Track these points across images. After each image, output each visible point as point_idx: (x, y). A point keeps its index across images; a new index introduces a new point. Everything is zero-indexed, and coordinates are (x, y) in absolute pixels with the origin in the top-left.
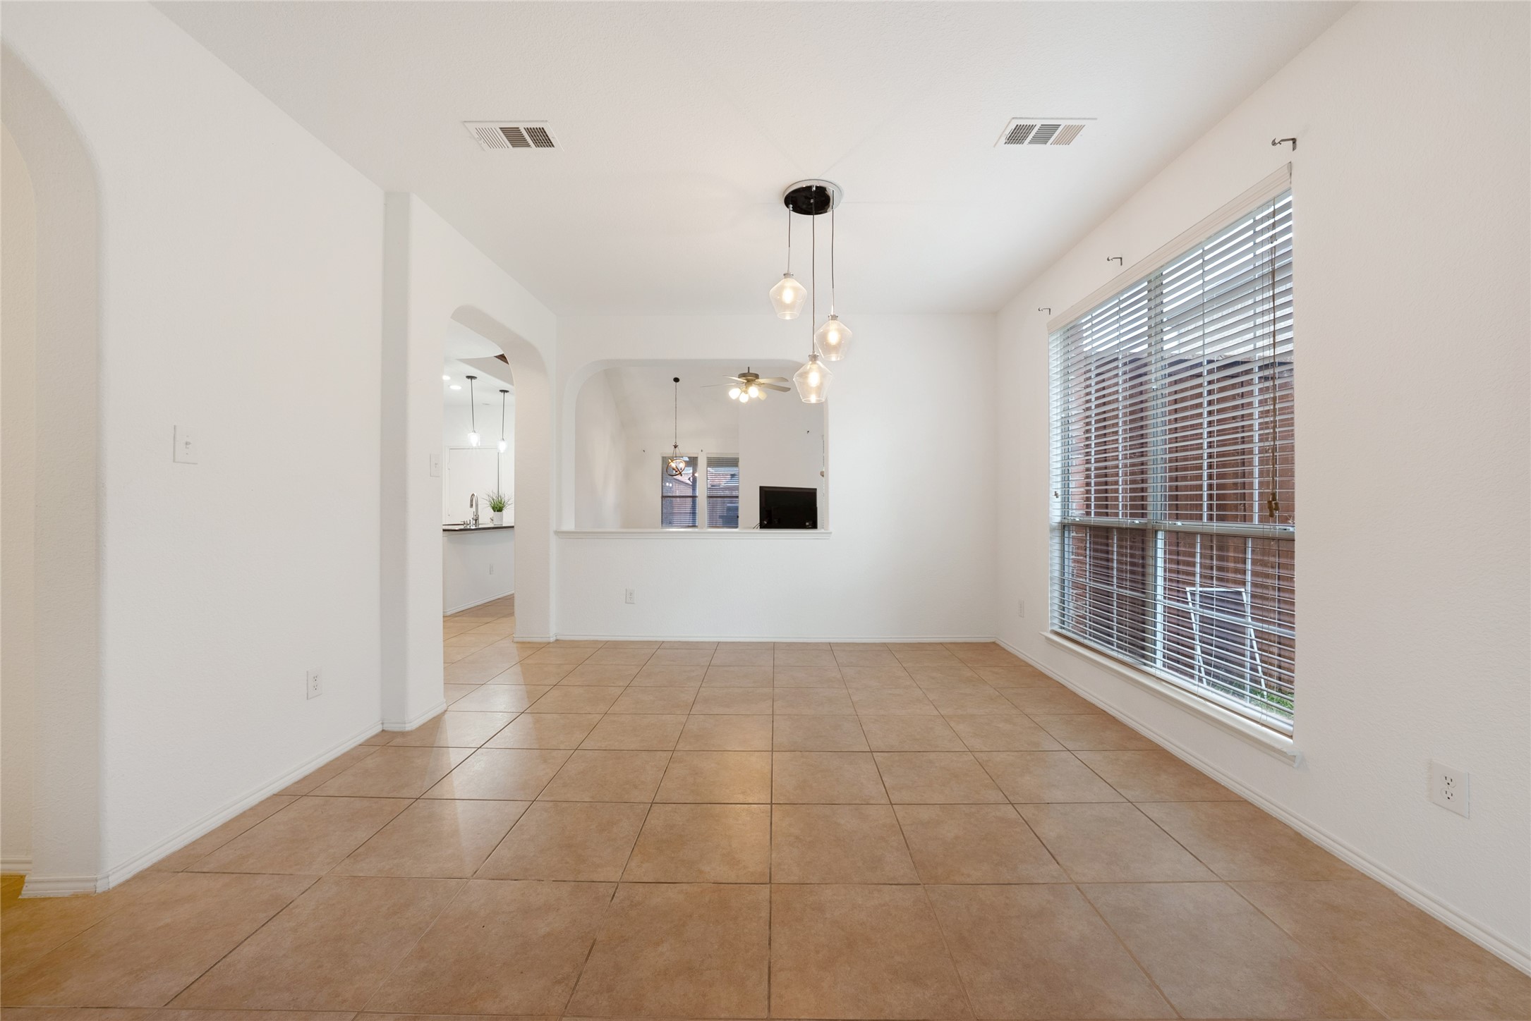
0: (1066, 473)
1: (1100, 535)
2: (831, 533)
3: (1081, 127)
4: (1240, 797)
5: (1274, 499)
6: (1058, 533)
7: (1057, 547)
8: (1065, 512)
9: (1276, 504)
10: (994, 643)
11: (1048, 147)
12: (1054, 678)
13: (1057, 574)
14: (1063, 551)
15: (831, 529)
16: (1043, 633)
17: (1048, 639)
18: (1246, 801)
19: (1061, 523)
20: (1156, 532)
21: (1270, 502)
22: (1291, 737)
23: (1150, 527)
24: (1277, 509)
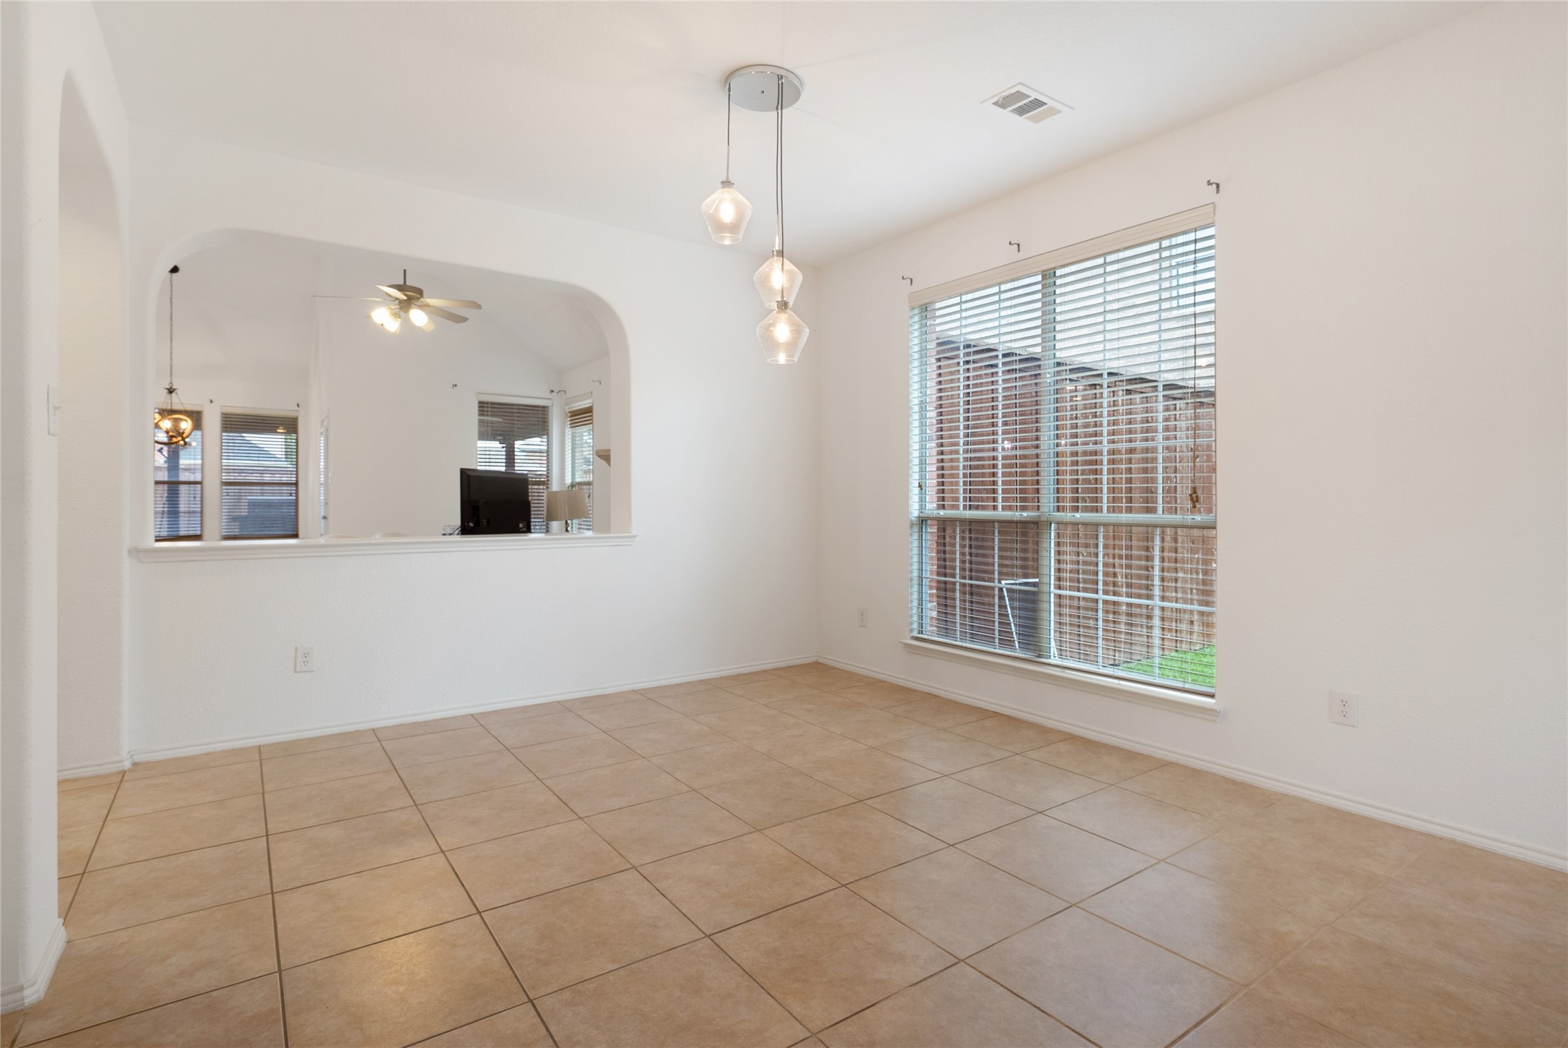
0: (922, 463)
1: (977, 530)
2: (635, 537)
3: (1058, 112)
4: (1166, 761)
5: (1195, 492)
6: (916, 529)
7: (916, 544)
8: (922, 508)
9: (1197, 497)
10: (816, 663)
11: (1022, 120)
12: (920, 689)
13: (915, 574)
14: (921, 547)
15: (635, 530)
16: (902, 641)
17: (907, 645)
18: (1172, 763)
19: (919, 517)
20: (1051, 524)
21: (1191, 495)
22: (1212, 696)
23: (1043, 519)
24: (1197, 501)
